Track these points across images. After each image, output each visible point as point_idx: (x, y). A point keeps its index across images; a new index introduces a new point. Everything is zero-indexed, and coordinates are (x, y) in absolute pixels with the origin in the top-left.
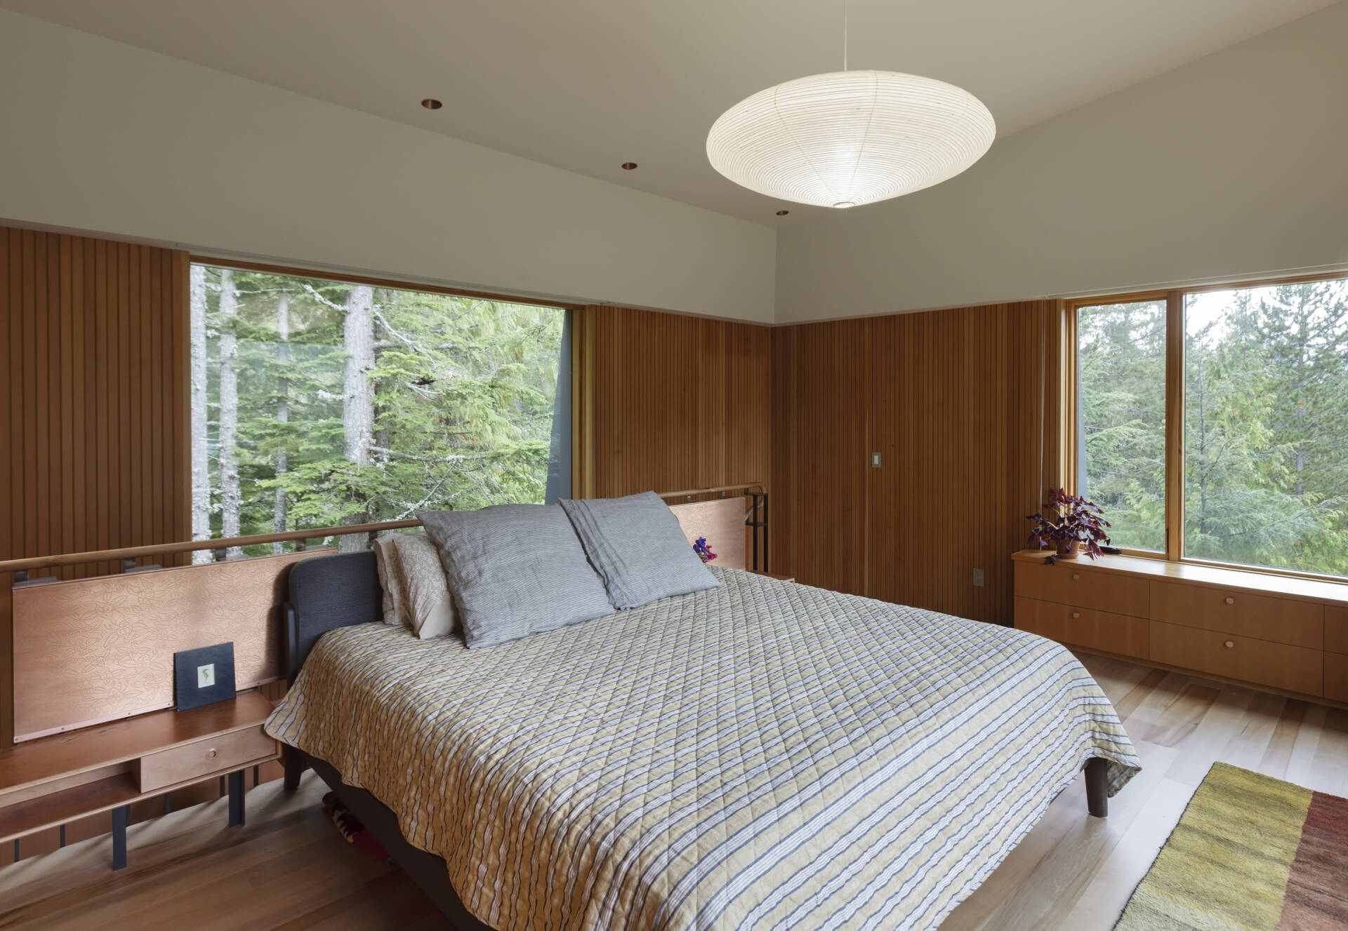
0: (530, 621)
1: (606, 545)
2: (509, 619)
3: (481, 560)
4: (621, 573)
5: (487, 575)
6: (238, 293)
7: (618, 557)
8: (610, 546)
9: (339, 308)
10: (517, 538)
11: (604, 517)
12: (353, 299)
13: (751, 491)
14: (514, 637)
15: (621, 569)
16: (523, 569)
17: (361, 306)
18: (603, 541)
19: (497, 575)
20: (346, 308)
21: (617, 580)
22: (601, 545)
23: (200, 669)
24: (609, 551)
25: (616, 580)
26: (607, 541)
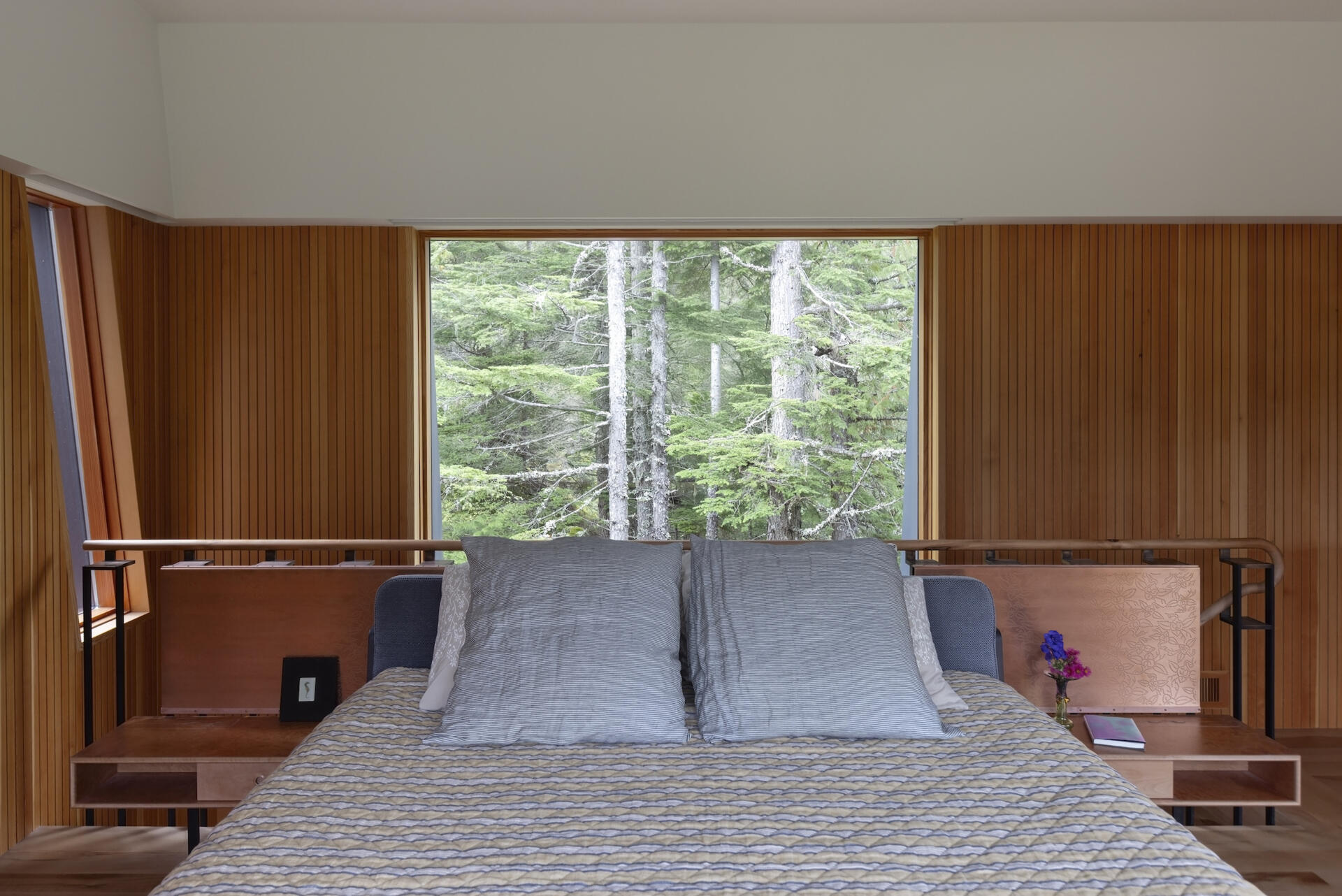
0: (521, 722)
1: (724, 622)
2: (492, 711)
3: (498, 614)
4: (728, 675)
5: (495, 640)
6: (666, 264)
7: (736, 645)
8: (731, 625)
9: (761, 269)
10: (560, 591)
11: (741, 575)
12: (778, 257)
13: (1234, 554)
14: (490, 741)
15: (732, 668)
16: (547, 639)
17: (786, 265)
18: (722, 614)
19: (507, 642)
20: (770, 269)
21: (718, 687)
22: (718, 620)
23: (303, 681)
24: (726, 633)
25: (716, 685)
26: (729, 615)
